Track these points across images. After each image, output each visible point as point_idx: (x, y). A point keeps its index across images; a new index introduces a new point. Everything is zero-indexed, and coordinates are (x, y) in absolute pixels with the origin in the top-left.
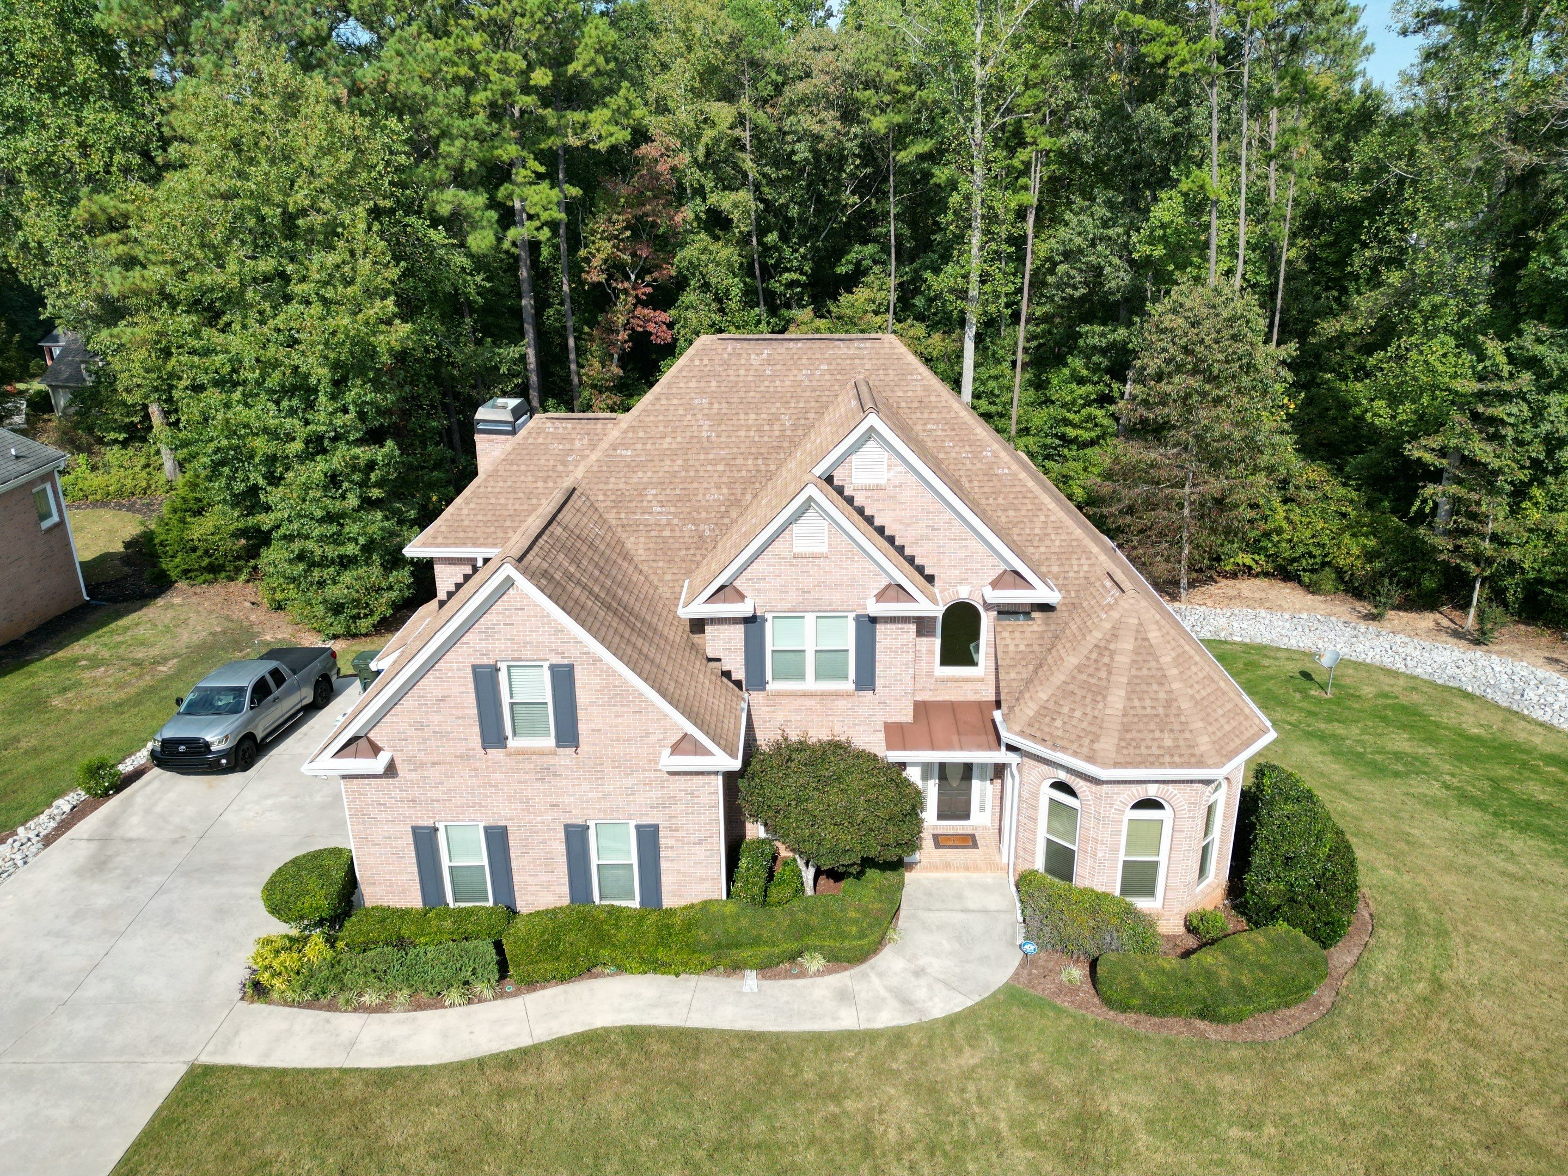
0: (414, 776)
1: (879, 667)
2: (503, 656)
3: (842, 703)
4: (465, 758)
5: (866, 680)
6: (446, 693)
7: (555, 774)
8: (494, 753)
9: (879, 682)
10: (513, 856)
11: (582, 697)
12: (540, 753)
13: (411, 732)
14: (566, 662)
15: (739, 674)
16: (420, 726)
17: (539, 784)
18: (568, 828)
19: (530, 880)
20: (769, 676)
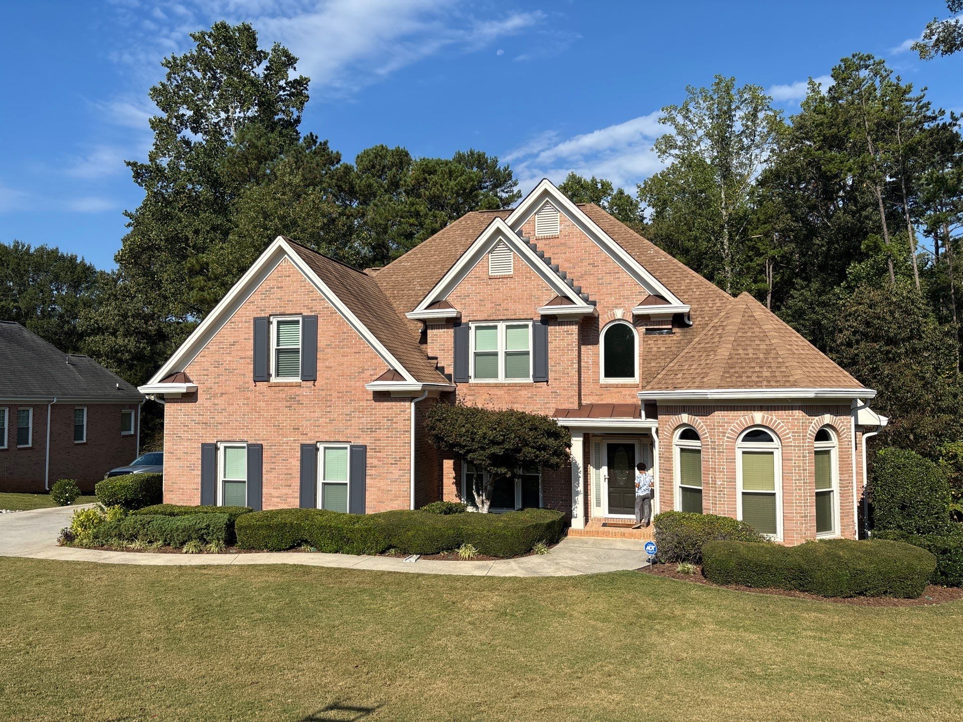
0: (208, 404)
1: (551, 363)
2: (274, 312)
3: (524, 393)
4: (242, 389)
5: (541, 375)
6: (236, 339)
7: (299, 403)
8: (262, 385)
9: (551, 375)
10: (264, 471)
11: (322, 342)
12: (291, 385)
13: (212, 369)
14: (313, 314)
15: (449, 370)
16: (217, 365)
17: (287, 410)
18: (303, 447)
19: (275, 493)
20: (471, 372)
